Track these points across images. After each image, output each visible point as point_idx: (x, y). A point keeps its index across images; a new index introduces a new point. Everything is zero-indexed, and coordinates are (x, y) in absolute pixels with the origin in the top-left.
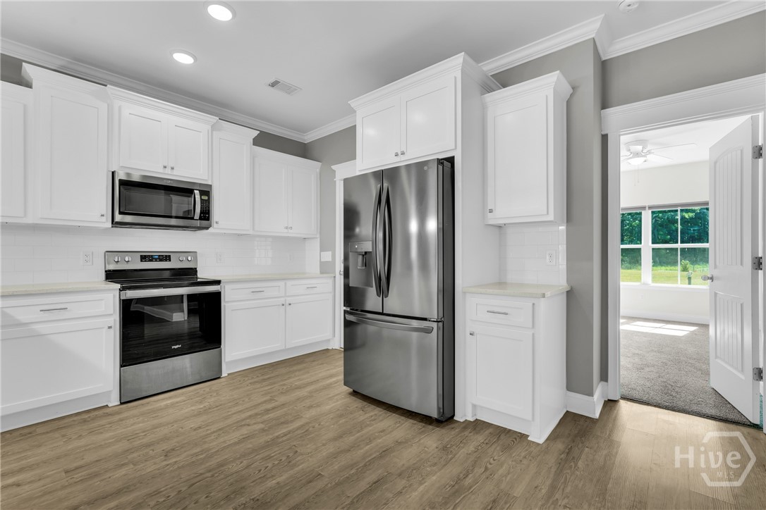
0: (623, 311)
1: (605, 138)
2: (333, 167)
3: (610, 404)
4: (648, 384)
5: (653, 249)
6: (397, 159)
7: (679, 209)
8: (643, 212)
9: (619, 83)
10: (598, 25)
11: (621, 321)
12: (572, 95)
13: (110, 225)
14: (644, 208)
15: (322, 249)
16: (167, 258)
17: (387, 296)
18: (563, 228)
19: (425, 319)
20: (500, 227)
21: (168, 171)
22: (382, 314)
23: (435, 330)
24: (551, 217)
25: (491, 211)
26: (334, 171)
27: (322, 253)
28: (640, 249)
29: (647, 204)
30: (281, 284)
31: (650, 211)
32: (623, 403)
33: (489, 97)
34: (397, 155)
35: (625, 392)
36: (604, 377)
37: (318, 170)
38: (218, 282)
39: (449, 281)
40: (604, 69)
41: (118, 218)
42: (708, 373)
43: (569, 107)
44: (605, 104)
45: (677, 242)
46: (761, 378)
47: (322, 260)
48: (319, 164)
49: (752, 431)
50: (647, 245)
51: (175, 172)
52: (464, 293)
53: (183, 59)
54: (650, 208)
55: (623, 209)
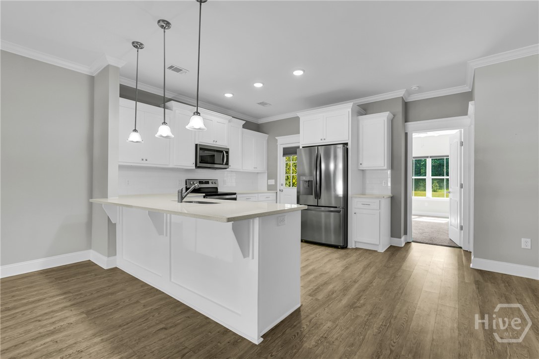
0: (413, 212)
1: (406, 134)
2: (276, 138)
3: (408, 243)
4: (424, 238)
5: (432, 179)
6: (322, 141)
7: (445, 158)
8: (427, 159)
9: (412, 113)
10: (404, 92)
11: (413, 217)
12: (393, 118)
13: (194, 168)
14: (428, 157)
15: (269, 178)
16: (207, 183)
17: (320, 199)
18: (389, 172)
19: (336, 207)
20: (363, 170)
21: (215, 143)
22: (317, 206)
23: (342, 211)
24: (386, 168)
25: (361, 164)
26: (277, 140)
27: (269, 181)
28: (425, 179)
29: (429, 155)
30: (256, 195)
31: (431, 159)
32: (413, 243)
33: (360, 117)
34: (321, 140)
35: (414, 240)
36: (406, 233)
37: (267, 139)
38: (235, 194)
39: (346, 193)
40: (406, 106)
41: (199, 165)
42: (448, 234)
43: (392, 123)
44: (406, 120)
45: (444, 176)
46: (462, 229)
47: (269, 184)
48: (267, 135)
49: (459, 249)
50: (429, 177)
51: (217, 143)
52: (352, 197)
53: (229, 95)
54: (431, 157)
55: (414, 158)
